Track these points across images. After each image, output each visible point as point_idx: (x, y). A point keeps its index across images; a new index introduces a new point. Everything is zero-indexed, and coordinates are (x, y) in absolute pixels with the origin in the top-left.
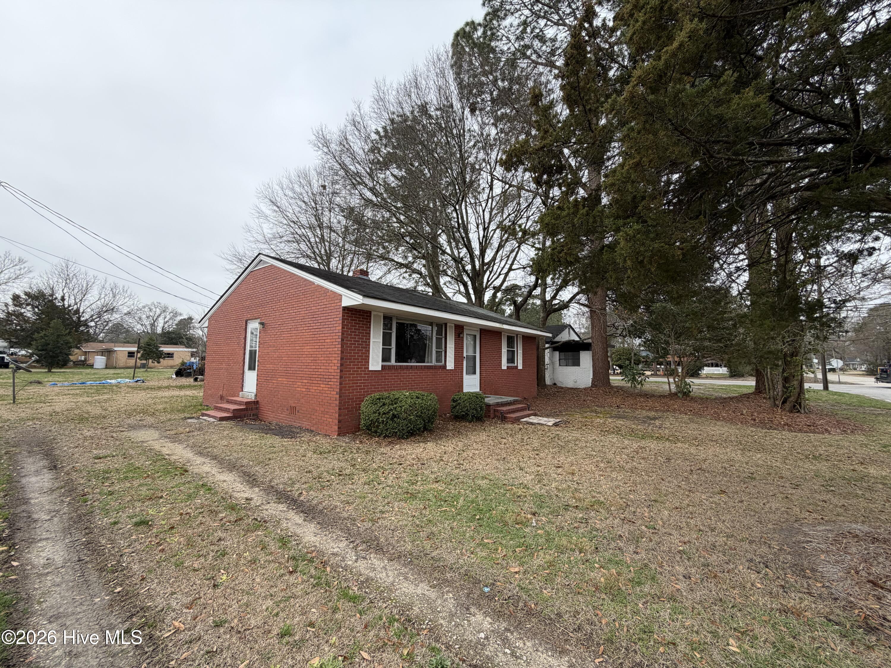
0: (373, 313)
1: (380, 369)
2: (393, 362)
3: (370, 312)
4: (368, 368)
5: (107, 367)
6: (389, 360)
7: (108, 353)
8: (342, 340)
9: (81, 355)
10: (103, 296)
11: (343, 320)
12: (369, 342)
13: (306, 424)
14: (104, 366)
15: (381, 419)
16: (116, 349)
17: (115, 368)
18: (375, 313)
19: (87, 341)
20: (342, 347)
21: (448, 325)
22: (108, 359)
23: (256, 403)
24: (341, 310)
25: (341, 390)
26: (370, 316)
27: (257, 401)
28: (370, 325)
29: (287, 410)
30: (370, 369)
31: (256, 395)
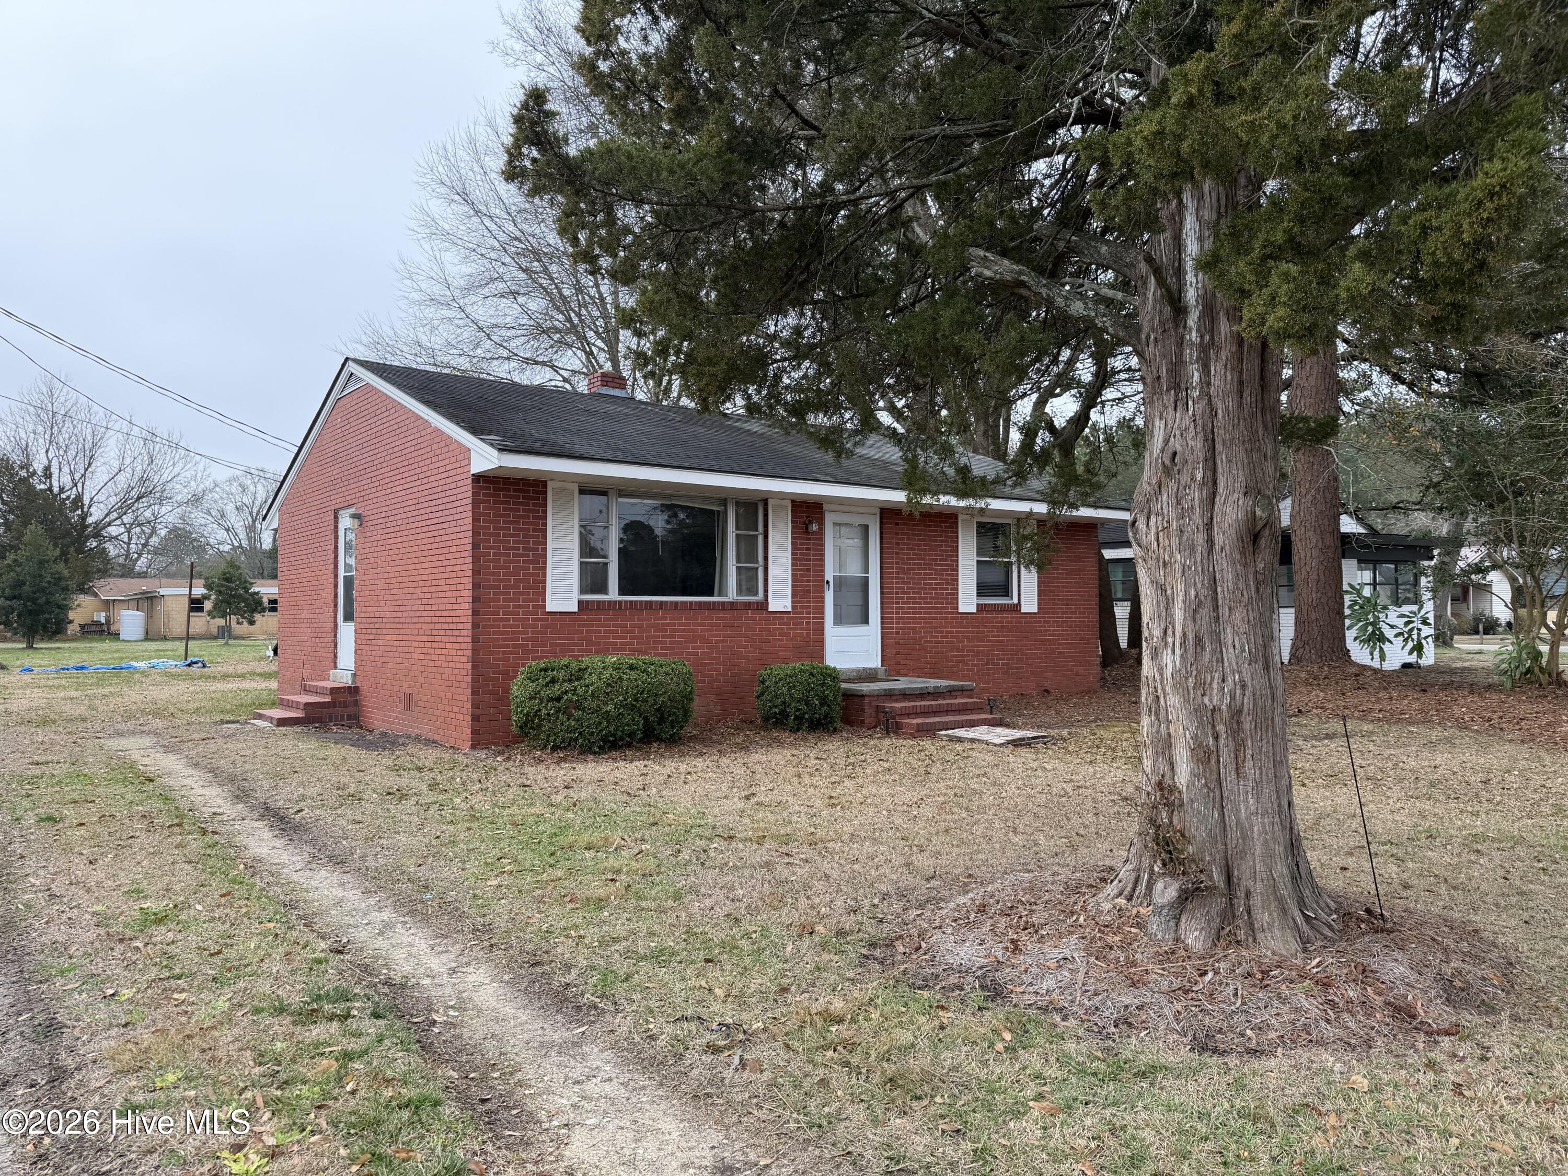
0: (550, 486)
1: (575, 609)
2: (613, 594)
3: (544, 484)
4: (544, 607)
5: (148, 637)
6: (602, 588)
7: (148, 601)
8: (475, 546)
9: (99, 611)
10: (128, 461)
11: (475, 503)
12: (545, 550)
13: (427, 731)
14: (142, 637)
15: (544, 711)
16: (163, 591)
17: (165, 639)
18: (559, 484)
19: (104, 573)
20: (475, 560)
21: (771, 503)
22: (150, 617)
23: (354, 691)
24: (470, 481)
25: (475, 651)
26: (545, 493)
27: (357, 688)
28: (545, 512)
29: (400, 702)
30: (549, 608)
31: (354, 675)
